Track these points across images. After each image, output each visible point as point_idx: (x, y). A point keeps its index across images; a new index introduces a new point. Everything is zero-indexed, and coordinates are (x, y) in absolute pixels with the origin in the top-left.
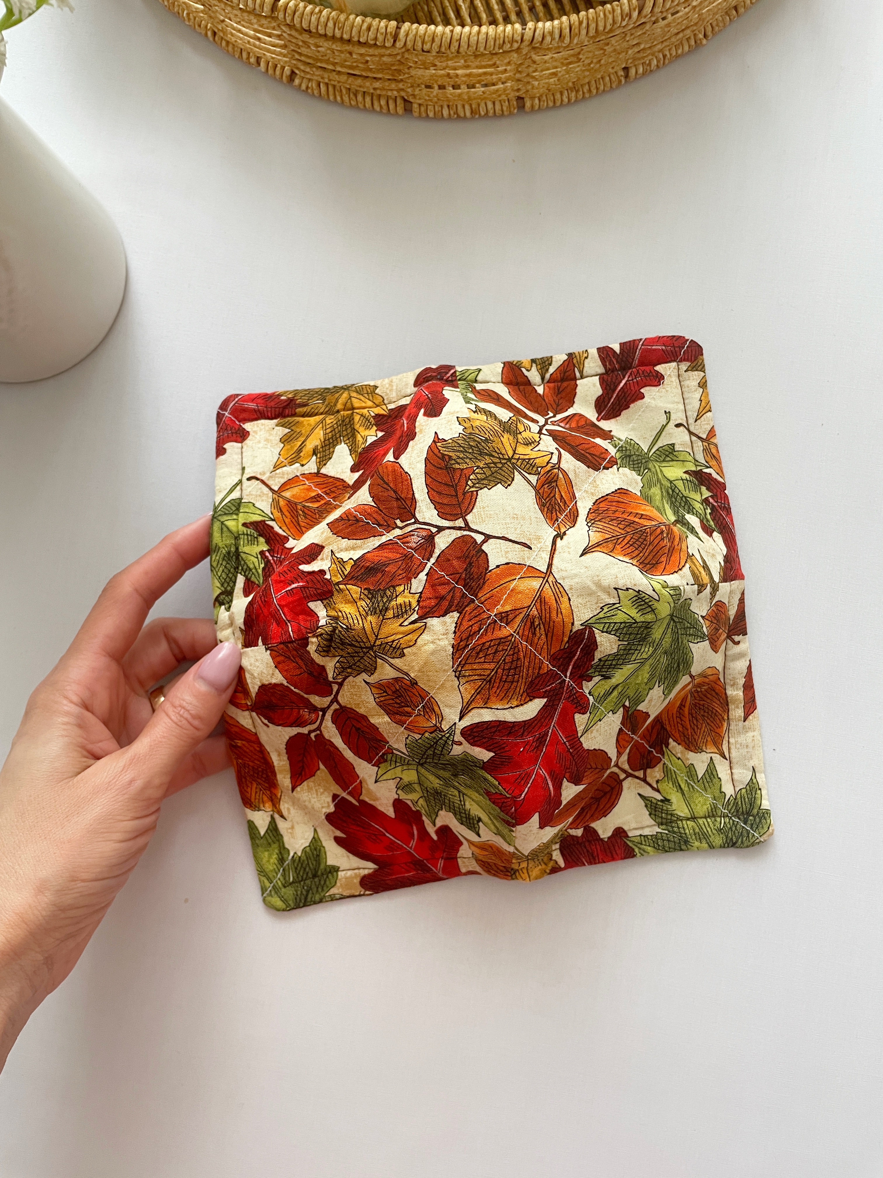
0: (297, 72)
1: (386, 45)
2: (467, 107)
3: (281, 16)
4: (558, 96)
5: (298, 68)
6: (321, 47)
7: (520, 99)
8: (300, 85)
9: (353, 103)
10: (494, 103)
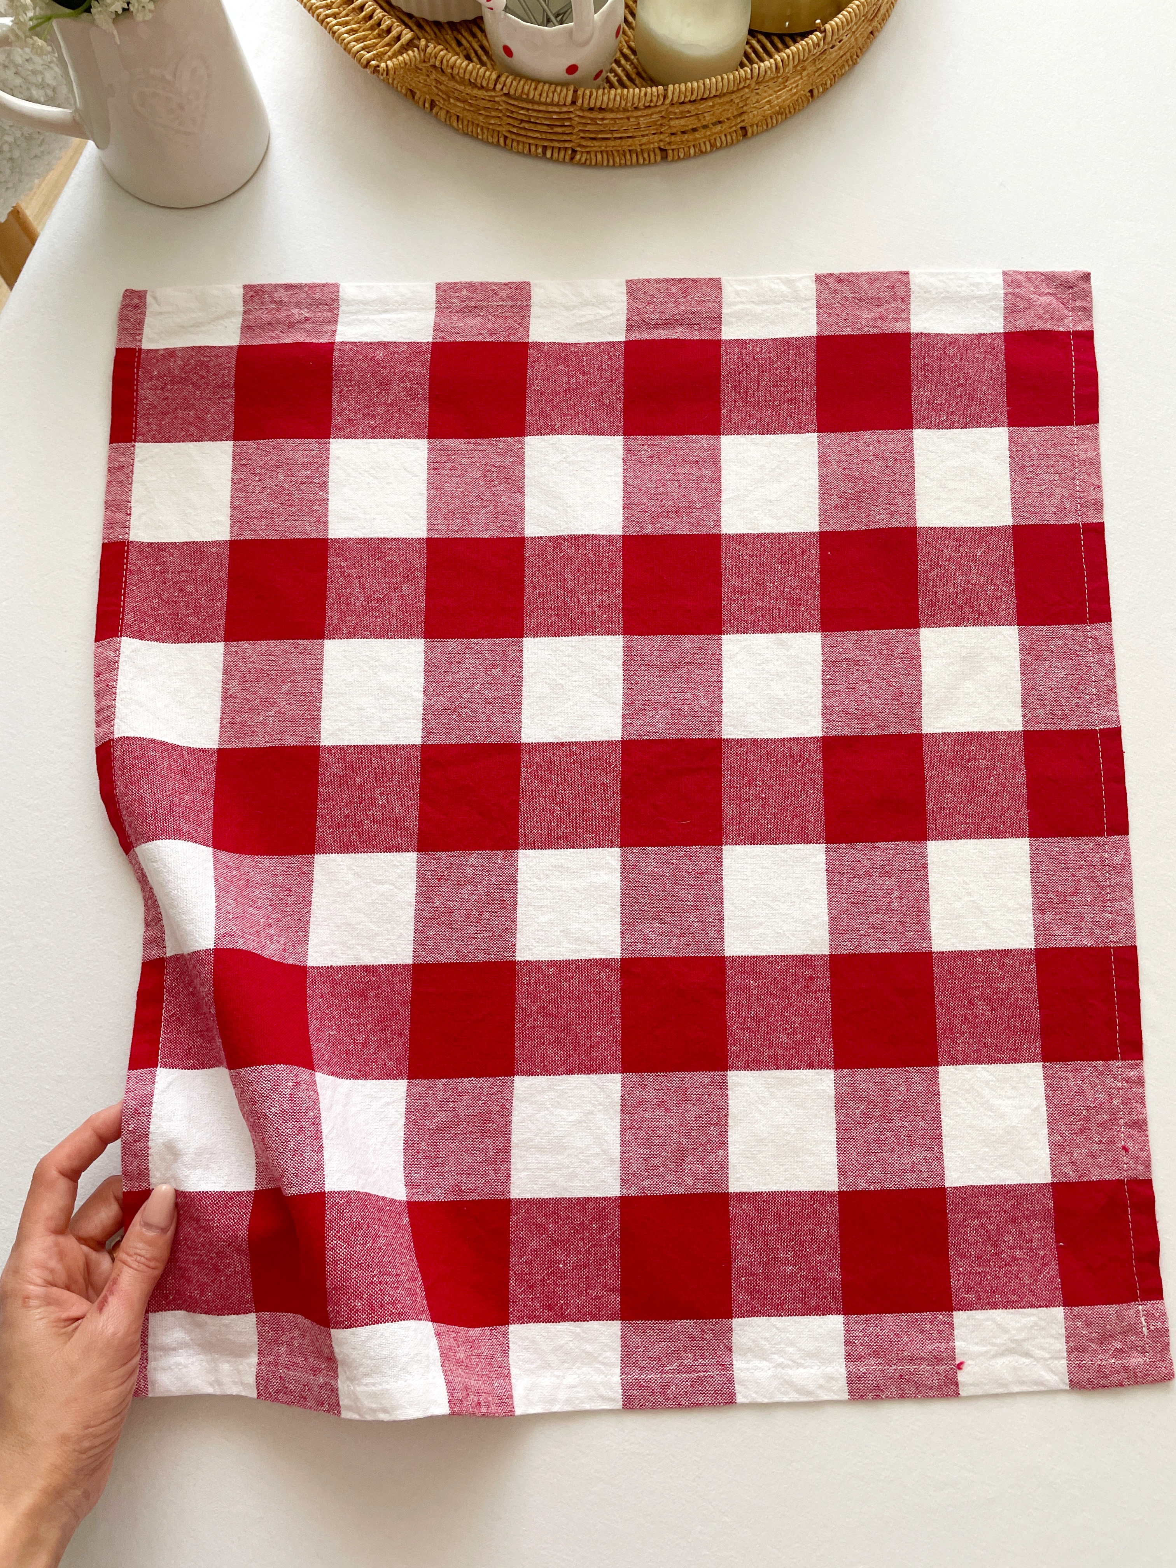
0: (578, 149)
1: (658, 104)
2: (708, 144)
3: (580, 101)
4: (769, 120)
5: (580, 145)
6: (606, 119)
7: (743, 128)
8: (580, 159)
9: (623, 162)
10: (725, 135)
